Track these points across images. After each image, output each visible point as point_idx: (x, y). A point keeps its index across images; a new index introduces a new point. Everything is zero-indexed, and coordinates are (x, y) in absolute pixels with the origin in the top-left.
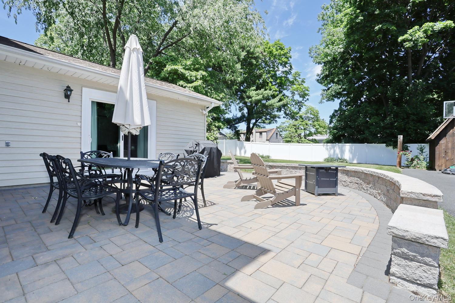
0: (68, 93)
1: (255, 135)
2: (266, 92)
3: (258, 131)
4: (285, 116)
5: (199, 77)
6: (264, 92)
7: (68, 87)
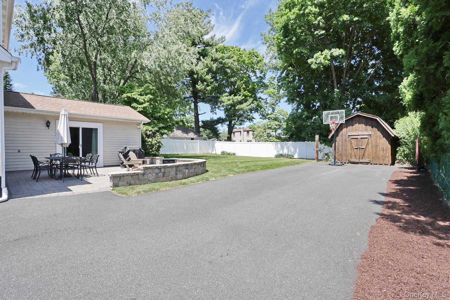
0: (48, 124)
1: (243, 134)
2: (236, 97)
3: (246, 130)
4: (261, 117)
5: (146, 100)
6: (234, 98)
7: (48, 121)
